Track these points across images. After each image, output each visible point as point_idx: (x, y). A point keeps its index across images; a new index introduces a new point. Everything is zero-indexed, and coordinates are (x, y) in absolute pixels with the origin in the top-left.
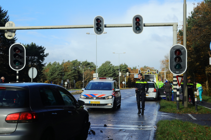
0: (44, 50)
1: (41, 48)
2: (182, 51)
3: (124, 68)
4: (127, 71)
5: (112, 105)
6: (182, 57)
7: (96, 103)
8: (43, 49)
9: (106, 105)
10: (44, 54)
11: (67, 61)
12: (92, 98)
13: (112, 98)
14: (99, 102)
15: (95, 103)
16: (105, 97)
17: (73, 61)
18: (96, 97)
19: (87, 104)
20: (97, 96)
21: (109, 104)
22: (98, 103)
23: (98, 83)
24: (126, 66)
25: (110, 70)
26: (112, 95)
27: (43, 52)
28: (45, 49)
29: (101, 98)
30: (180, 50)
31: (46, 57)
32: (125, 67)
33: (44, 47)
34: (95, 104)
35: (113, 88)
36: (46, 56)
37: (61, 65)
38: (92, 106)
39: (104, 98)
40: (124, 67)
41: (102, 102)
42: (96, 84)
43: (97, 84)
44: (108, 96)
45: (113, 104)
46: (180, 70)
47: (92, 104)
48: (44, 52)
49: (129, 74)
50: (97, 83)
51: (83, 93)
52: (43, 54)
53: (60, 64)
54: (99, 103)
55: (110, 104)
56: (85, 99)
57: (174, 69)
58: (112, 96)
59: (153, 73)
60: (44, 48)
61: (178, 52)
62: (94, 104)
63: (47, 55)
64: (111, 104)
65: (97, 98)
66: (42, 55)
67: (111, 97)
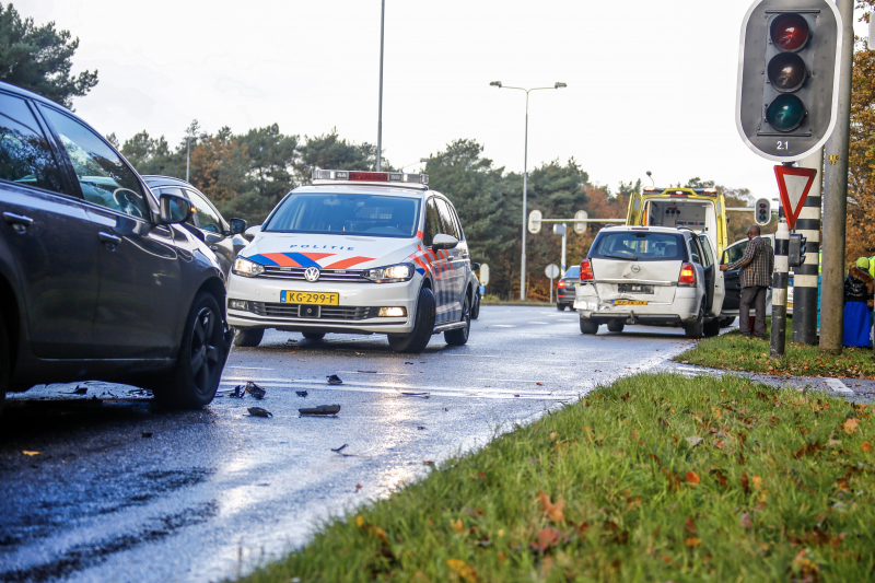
0: (70, 52)
1: (47, 37)
2: (815, 24)
3: (565, 188)
4: (580, 202)
5: (405, 315)
6: (810, 58)
7: (319, 302)
8: (64, 42)
9: (374, 311)
10: (69, 79)
11: (214, 133)
12: (297, 275)
13: (406, 280)
14: (335, 298)
15: (313, 302)
16: (366, 272)
17: (253, 133)
18: (318, 266)
19: (267, 304)
20: (323, 263)
21: (390, 312)
22: (327, 302)
23: (340, 196)
24: (574, 176)
25: (477, 199)
26: (410, 260)
27: (61, 62)
28: (75, 45)
29: (348, 272)
30: (805, 16)
31: (83, 94)
32: (567, 179)
33: (67, 34)
34: (314, 308)
35: (421, 228)
36: (82, 87)
37: (175, 152)
38: (296, 316)
39: (363, 277)
40: (562, 181)
41: (351, 295)
42: (328, 202)
43: (336, 202)
44: (384, 268)
45: (411, 312)
46: (798, 132)
47: (296, 305)
48: (70, 65)
49: (588, 223)
50: (331, 196)
51: (250, 249)
52: (63, 79)
53: (173, 147)
54: (334, 303)
55: (399, 312)
56: (257, 276)
57: (766, 128)
58: (407, 264)
59: (698, 193)
60: (69, 42)
61: (791, 30)
62: (304, 307)
63: (89, 80)
64: (404, 308)
65: (327, 275)
66: (54, 82)
67: (402, 272)
